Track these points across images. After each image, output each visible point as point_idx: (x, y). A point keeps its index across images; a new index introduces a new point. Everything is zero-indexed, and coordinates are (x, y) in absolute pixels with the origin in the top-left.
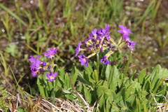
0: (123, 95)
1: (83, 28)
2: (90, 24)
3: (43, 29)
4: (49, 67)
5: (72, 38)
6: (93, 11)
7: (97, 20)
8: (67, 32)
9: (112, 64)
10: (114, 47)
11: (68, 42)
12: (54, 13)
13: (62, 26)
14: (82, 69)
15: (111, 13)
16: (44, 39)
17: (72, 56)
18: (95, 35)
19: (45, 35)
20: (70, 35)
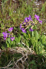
4: (11, 35)
5: (14, 24)
7: (23, 15)
8: (12, 22)
10: (34, 24)
12: (5, 15)
16: (3, 26)
17: (16, 31)
18: (27, 20)
19: (3, 24)
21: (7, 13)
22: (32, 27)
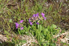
0: (43, 33)
1: (31, 14)
2: (33, 13)
3: (19, 15)
4: (21, 26)
5: (28, 17)
6: (34, 9)
7: (35, 11)
8: (27, 15)
9: (40, 24)
10: (40, 19)
11: (27, 18)
12: (22, 10)
13: (25, 14)
14: (31, 26)
15: (39, 9)
16: (20, 17)
17: (28, 22)
18: (34, 16)
19: (20, 16)
20: (27, 16)
21: (24, 8)
22: (38, 22)
